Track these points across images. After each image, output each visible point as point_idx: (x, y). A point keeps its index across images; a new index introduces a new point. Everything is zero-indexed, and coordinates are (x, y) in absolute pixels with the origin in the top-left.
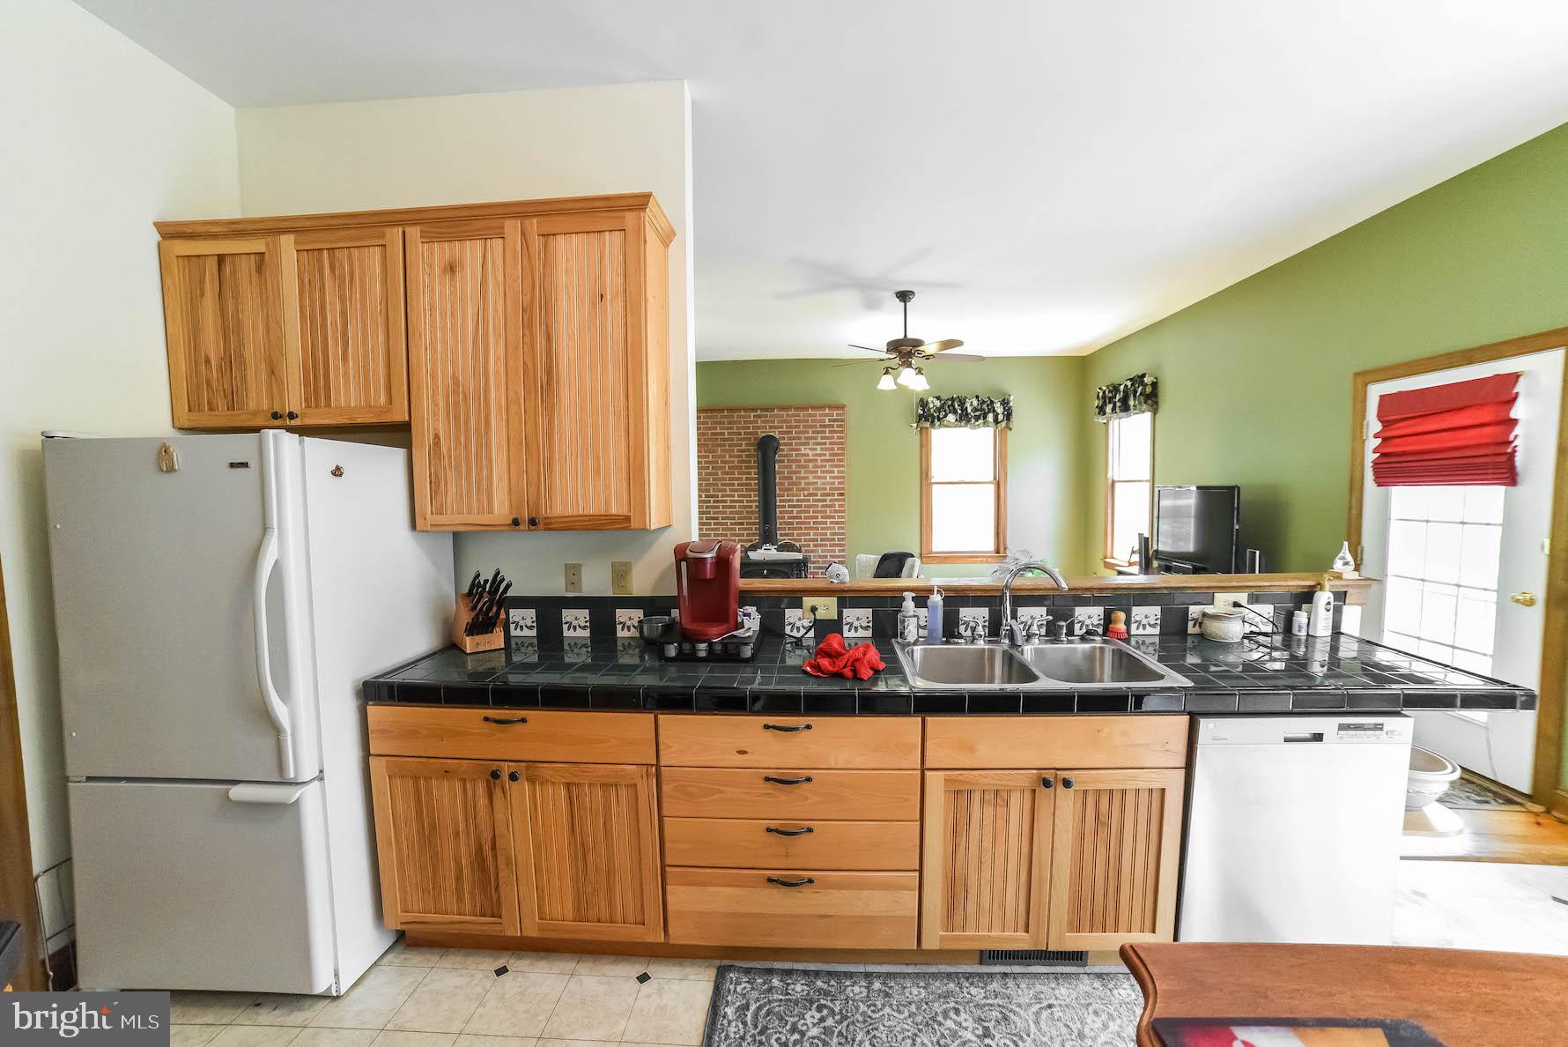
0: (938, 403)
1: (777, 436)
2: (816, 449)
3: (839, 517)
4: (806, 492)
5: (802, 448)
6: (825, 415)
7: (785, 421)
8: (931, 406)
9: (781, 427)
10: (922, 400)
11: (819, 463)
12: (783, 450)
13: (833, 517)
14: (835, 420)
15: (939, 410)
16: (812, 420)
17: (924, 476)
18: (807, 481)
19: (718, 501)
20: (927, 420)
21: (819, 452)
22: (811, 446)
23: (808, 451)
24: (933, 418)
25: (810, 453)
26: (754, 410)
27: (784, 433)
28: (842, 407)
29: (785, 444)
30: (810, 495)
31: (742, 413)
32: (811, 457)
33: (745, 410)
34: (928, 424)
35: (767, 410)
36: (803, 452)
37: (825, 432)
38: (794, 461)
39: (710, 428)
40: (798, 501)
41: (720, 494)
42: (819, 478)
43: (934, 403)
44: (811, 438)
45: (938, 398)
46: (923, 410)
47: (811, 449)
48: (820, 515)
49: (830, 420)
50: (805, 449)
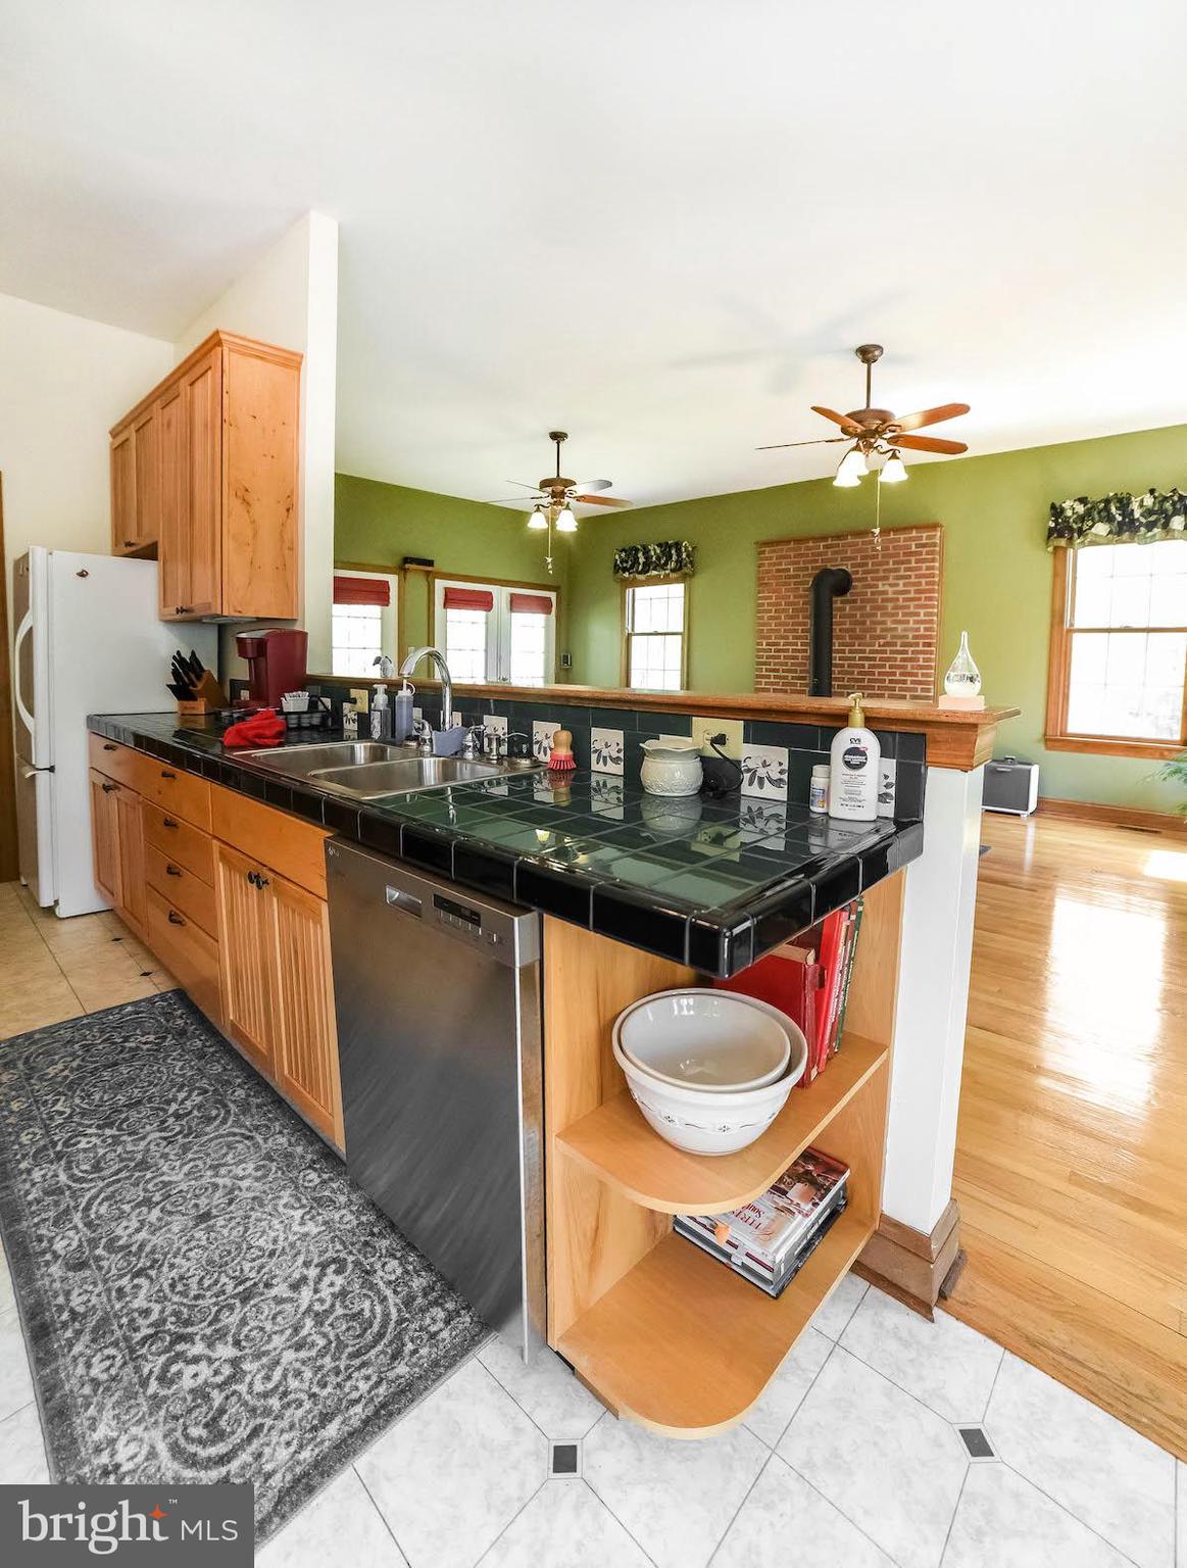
0: (1080, 509)
1: (849, 570)
2: (897, 585)
3: (923, 674)
4: (882, 641)
5: (880, 583)
6: (910, 539)
7: (859, 551)
8: (1069, 513)
9: (855, 558)
10: (1053, 507)
11: (901, 603)
12: (856, 587)
13: (916, 675)
14: (924, 546)
15: (1082, 519)
16: (894, 547)
17: (1057, 620)
18: (883, 626)
19: (778, 651)
20: (1061, 535)
21: (901, 588)
22: (891, 581)
23: (887, 588)
24: (1071, 530)
25: (890, 590)
26: (824, 538)
27: (859, 565)
28: (934, 526)
29: (859, 580)
30: (885, 644)
31: (811, 544)
32: (890, 596)
33: (816, 539)
34: (1063, 542)
35: (838, 537)
36: (881, 588)
37: (909, 562)
38: (869, 601)
39: (775, 564)
40: (871, 652)
41: (782, 641)
42: (900, 622)
43: (1072, 508)
44: (890, 571)
45: (1083, 500)
46: (1056, 521)
47: (890, 585)
48: (898, 671)
49: (917, 546)
50: (884, 585)
